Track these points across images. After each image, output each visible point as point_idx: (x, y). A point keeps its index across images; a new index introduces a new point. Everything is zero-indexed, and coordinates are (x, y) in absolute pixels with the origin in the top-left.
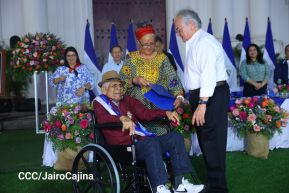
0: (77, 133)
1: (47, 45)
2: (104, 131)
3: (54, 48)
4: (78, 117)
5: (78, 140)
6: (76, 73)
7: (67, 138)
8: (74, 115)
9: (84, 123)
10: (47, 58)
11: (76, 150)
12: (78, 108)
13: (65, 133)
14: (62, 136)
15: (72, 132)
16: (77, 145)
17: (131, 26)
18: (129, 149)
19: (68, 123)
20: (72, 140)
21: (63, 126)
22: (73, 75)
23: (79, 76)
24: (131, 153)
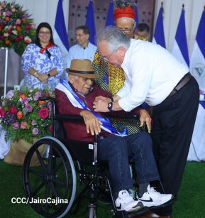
0: (34, 123)
1: (10, 17)
2: (65, 124)
3: (18, 21)
4: (38, 105)
5: (35, 131)
6: (49, 55)
7: (23, 127)
8: (33, 102)
9: (44, 112)
10: (10, 32)
11: (32, 142)
12: (38, 95)
13: (20, 121)
14: (17, 125)
15: (29, 122)
16: (33, 136)
17: (111, 5)
18: (91, 147)
19: (25, 110)
20: (28, 131)
21: (20, 113)
22: (44, 56)
23: (52, 58)
24: (93, 151)
